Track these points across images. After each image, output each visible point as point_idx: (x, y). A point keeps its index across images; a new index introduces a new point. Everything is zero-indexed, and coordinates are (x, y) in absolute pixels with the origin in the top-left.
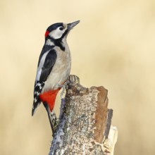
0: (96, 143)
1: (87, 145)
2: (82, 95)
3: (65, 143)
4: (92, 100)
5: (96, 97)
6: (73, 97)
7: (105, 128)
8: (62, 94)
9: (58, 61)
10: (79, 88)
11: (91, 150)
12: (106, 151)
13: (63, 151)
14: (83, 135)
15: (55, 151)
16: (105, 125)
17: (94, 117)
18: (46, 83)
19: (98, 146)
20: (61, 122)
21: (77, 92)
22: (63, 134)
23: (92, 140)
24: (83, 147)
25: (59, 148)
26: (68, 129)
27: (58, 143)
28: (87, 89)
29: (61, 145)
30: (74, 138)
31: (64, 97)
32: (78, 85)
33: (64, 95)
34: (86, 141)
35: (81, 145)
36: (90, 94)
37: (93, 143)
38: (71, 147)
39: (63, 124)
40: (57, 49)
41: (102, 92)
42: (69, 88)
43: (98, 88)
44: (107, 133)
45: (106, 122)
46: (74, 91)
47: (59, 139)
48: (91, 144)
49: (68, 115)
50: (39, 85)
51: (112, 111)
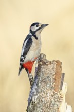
0: (55, 92)
1: (50, 93)
2: (47, 65)
3: (38, 92)
4: (53, 68)
5: (55, 66)
6: (42, 66)
7: (60, 84)
8: (36, 64)
9: (34, 44)
10: (45, 61)
11: (52, 96)
12: (61, 97)
13: (36, 97)
14: (48, 88)
15: (32, 97)
16: (60, 82)
17: (54, 77)
18: (26, 56)
19: (56, 94)
20: (35, 80)
21: (44, 63)
22: (36, 87)
23: (53, 90)
24: (48, 95)
25: (34, 95)
26: (39, 84)
27: (34, 92)
28: (50, 62)
29: (35, 93)
30: (43, 89)
31: (37, 66)
32: (45, 59)
33: (37, 65)
34: (50, 91)
35: (47, 93)
36: (52, 65)
37: (53, 92)
38: (41, 95)
39: (37, 81)
40: (33, 38)
41: (59, 63)
42: (40, 61)
43: (56, 61)
44: (62, 86)
45: (61, 80)
46: (42, 63)
47: (34, 90)
48: (52, 93)
49: (39, 76)
50: (23, 57)
51: (64, 74)
